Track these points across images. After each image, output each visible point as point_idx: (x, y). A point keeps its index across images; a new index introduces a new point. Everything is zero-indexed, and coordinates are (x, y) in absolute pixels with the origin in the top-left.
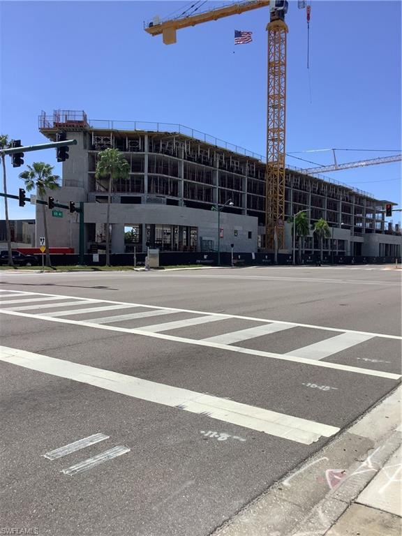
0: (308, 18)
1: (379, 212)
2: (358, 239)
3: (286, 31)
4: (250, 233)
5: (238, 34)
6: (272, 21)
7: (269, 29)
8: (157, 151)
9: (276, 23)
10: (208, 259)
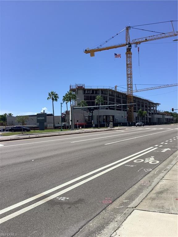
0: (139, 51)
1: (155, 107)
2: (150, 117)
3: (131, 54)
4: (122, 116)
5: (116, 54)
6: (127, 51)
7: (126, 54)
8: (103, 94)
9: (129, 52)
10: (122, 124)
